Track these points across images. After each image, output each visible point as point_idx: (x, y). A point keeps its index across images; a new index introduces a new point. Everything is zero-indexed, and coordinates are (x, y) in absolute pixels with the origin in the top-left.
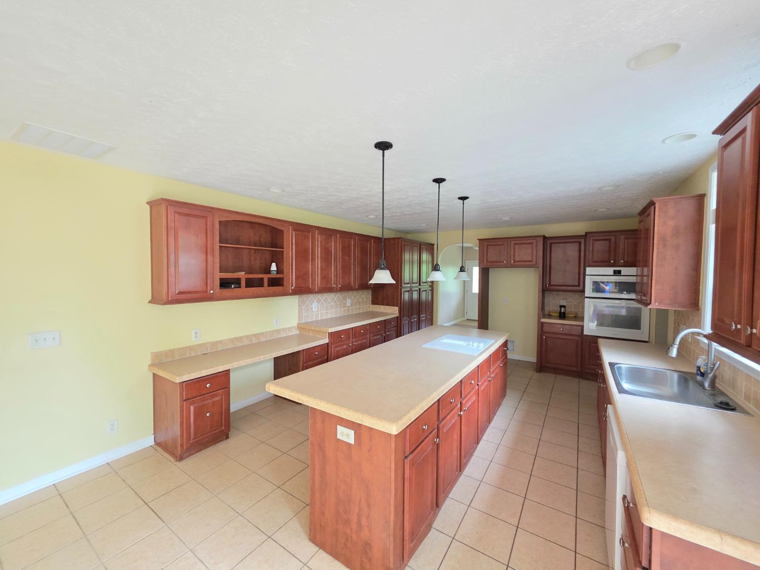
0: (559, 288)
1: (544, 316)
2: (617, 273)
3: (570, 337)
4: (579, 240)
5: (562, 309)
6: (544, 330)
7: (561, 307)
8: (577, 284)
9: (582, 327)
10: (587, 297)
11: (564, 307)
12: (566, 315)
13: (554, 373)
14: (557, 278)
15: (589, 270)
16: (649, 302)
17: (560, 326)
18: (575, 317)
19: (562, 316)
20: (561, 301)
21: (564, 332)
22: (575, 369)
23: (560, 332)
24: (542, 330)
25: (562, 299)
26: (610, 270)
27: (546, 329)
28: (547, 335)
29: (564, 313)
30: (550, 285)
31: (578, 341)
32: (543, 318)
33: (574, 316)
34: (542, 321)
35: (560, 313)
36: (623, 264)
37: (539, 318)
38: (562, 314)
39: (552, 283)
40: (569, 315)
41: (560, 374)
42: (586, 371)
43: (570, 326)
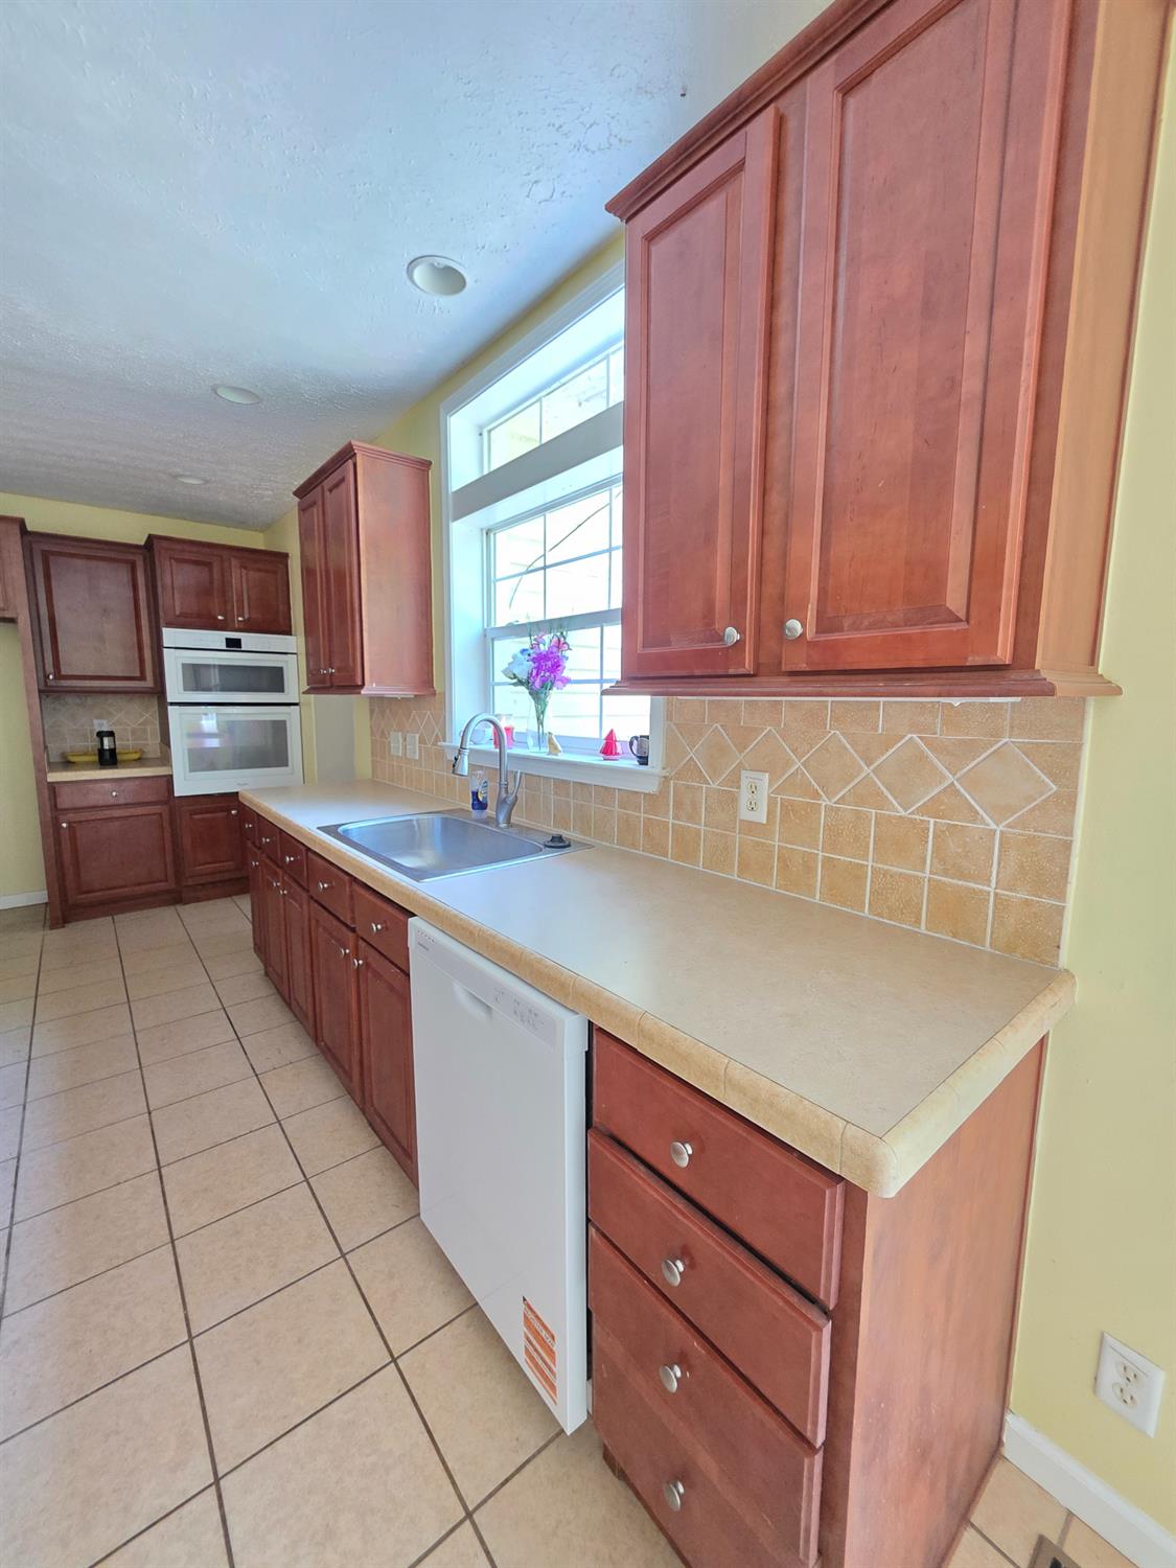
0: (88, 683)
1: (53, 767)
2: (234, 644)
3: (139, 811)
4: (131, 557)
5: (106, 741)
6: (59, 807)
7: (101, 735)
8: (138, 674)
9: (169, 779)
10: (172, 704)
11: (111, 734)
12: (119, 757)
13: (105, 914)
14: (78, 657)
15: (170, 636)
16: (360, 683)
17: (107, 786)
18: (139, 759)
19: (108, 759)
20: (96, 722)
21: (122, 801)
22: (162, 886)
23: (112, 801)
24: (55, 806)
25: (98, 718)
26: (218, 638)
27: (65, 801)
28: (71, 816)
29: (113, 751)
30: (59, 676)
31: (161, 814)
32: (51, 770)
33: (136, 756)
34: (49, 780)
35: (101, 751)
36: (242, 626)
37: (40, 773)
38: (107, 755)
39: (64, 671)
40: (126, 757)
41: (123, 911)
42: (190, 882)
43: (137, 782)
